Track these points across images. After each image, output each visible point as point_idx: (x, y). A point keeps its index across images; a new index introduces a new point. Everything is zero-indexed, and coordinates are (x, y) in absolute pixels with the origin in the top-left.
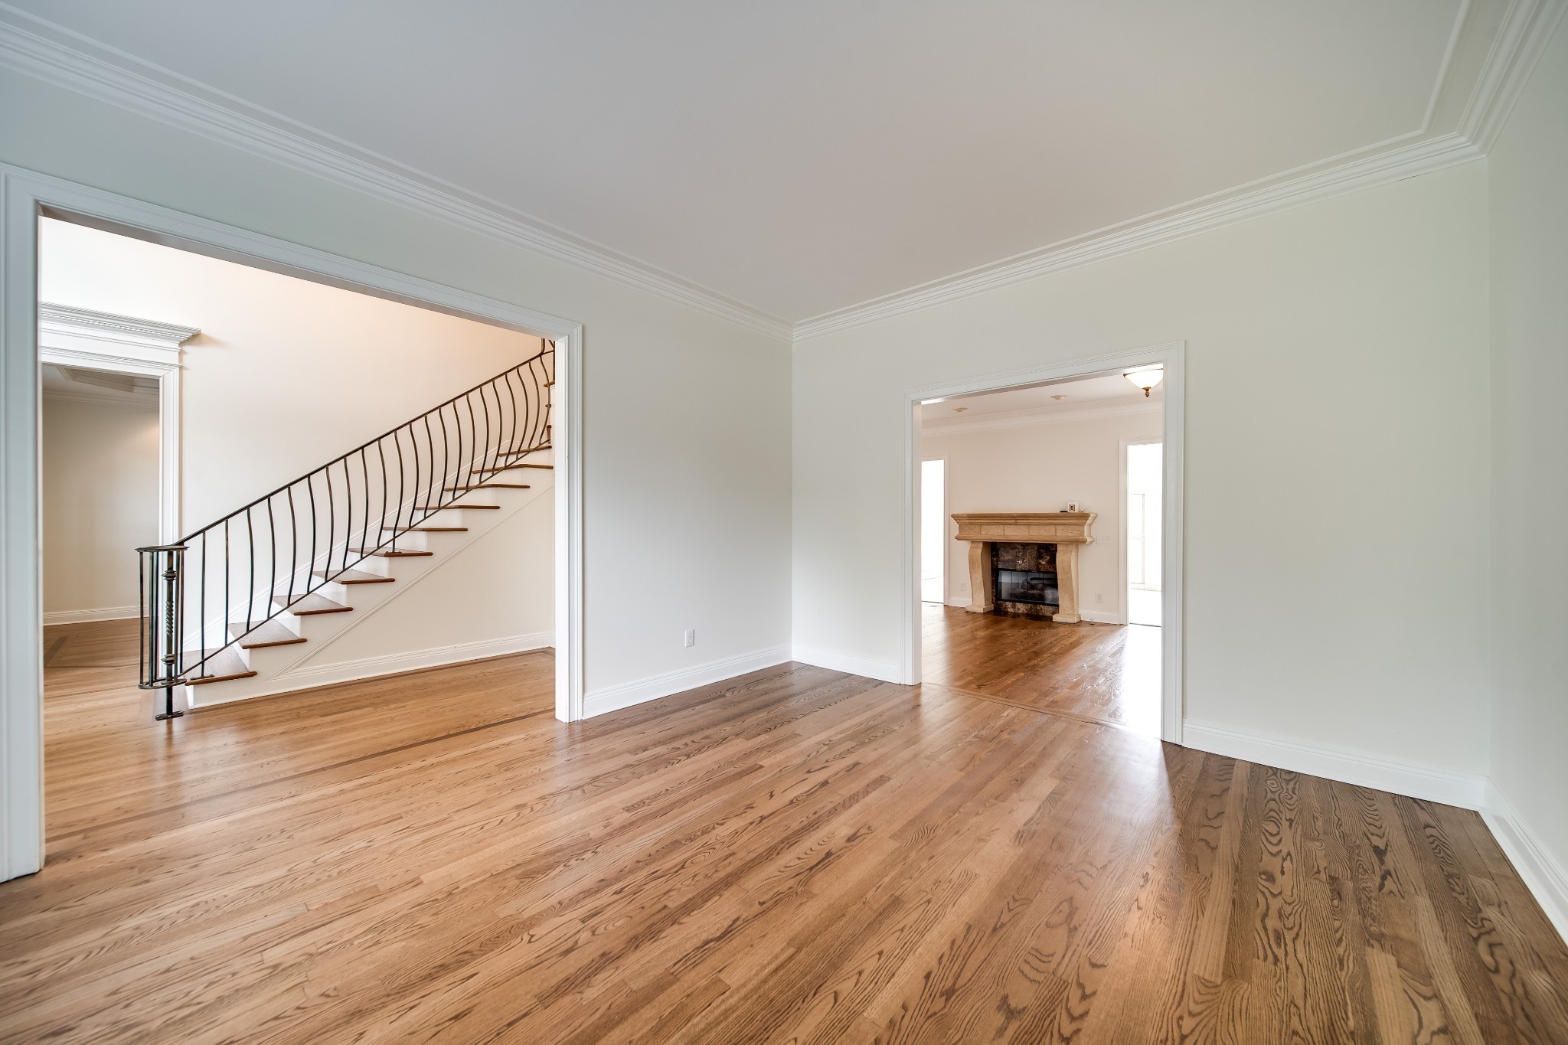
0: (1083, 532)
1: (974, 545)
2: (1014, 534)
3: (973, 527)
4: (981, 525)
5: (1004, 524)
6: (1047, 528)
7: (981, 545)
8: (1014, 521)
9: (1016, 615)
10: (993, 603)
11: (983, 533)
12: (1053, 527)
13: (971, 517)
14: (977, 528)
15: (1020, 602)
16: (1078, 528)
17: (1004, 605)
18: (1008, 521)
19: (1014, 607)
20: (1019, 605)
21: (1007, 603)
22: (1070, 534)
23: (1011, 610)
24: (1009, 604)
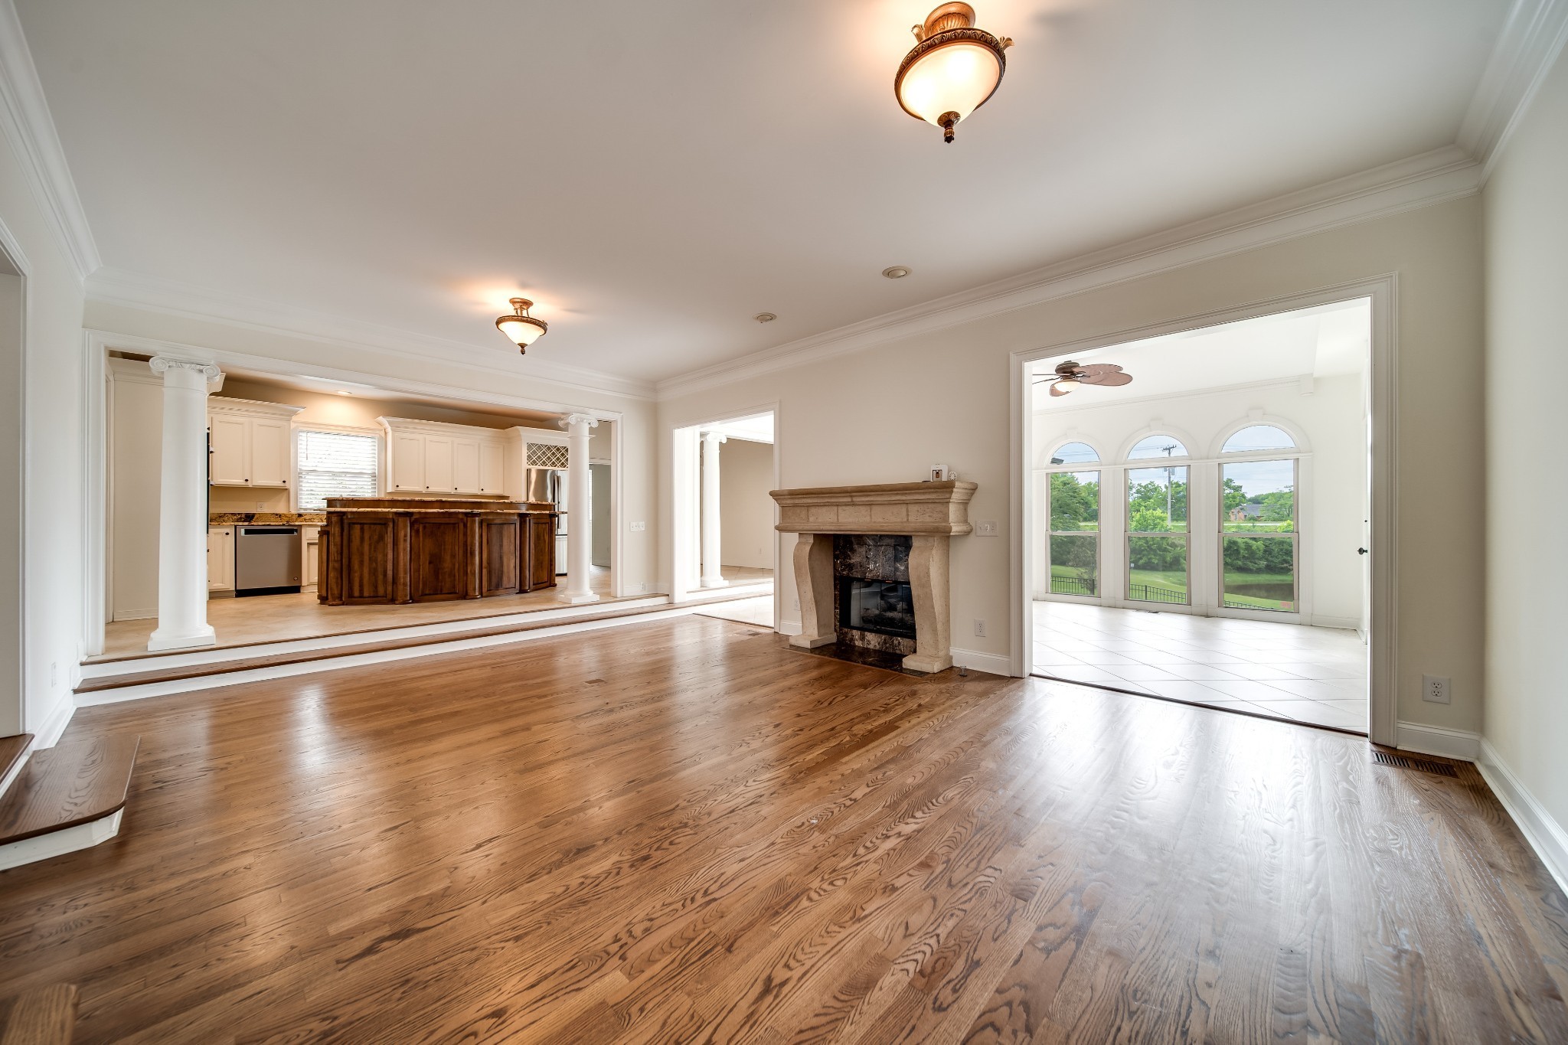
0: (947, 515)
1: (803, 540)
2: (850, 520)
3: (798, 510)
4: (808, 506)
5: (838, 505)
6: (895, 509)
7: (811, 540)
8: (849, 500)
9: (865, 652)
10: (836, 631)
11: (811, 519)
12: (903, 508)
13: (794, 494)
14: (804, 512)
15: (871, 631)
16: (939, 507)
17: (849, 636)
18: (841, 500)
19: (863, 638)
20: (870, 636)
21: (855, 632)
22: (928, 519)
23: (858, 643)
24: (856, 634)
